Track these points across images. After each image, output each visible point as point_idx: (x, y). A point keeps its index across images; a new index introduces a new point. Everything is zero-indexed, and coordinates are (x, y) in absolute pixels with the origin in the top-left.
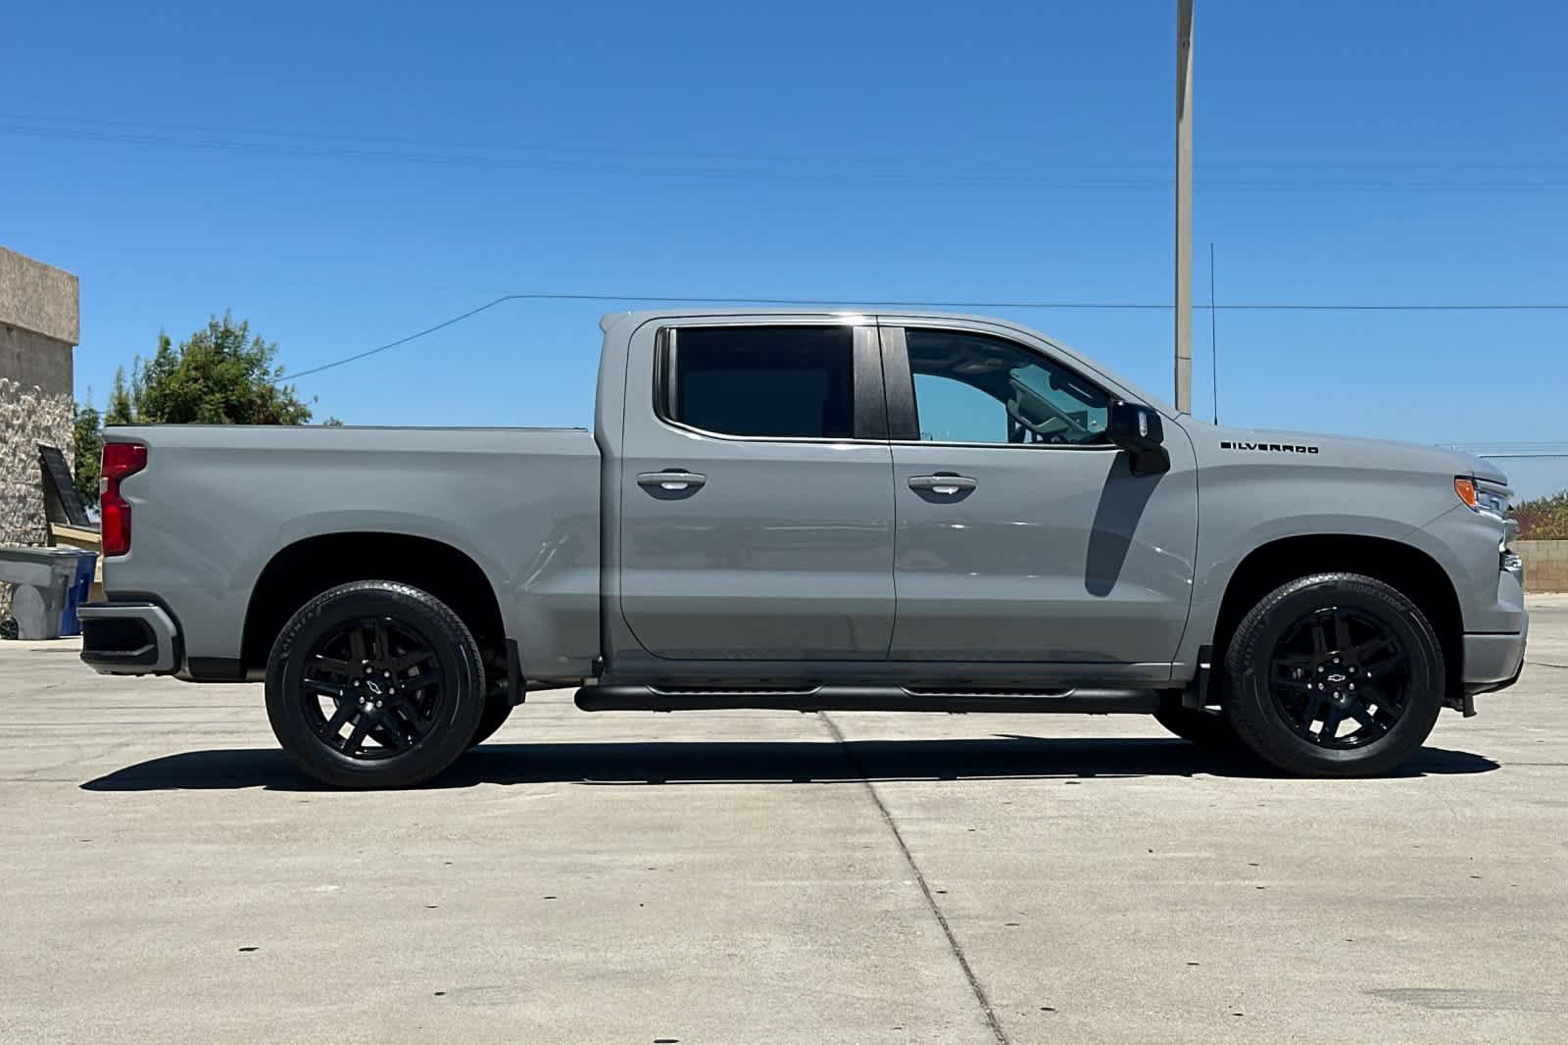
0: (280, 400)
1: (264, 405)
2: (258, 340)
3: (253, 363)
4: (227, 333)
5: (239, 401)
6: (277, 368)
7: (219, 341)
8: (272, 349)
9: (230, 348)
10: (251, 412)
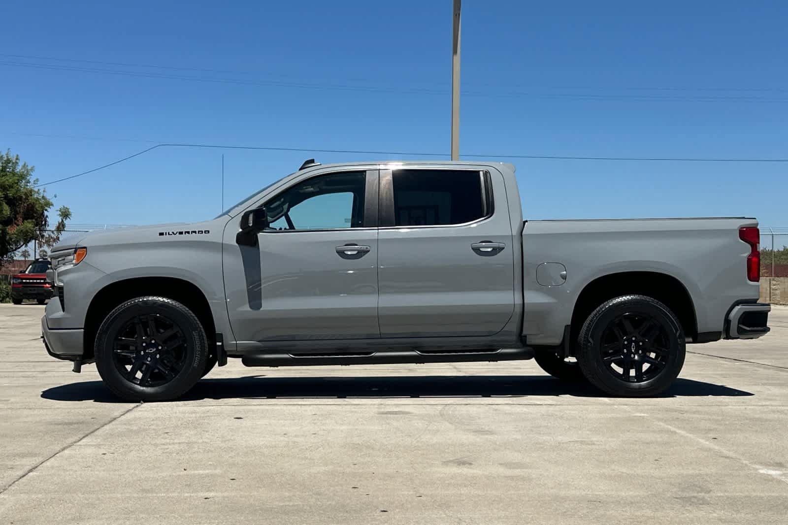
0: (35, 196)
1: (27, 199)
2: (25, 164)
3: (22, 177)
4: (8, 161)
5: (14, 197)
6: (35, 179)
7: (4, 165)
8: (32, 169)
9: (10, 169)
10: (20, 202)
